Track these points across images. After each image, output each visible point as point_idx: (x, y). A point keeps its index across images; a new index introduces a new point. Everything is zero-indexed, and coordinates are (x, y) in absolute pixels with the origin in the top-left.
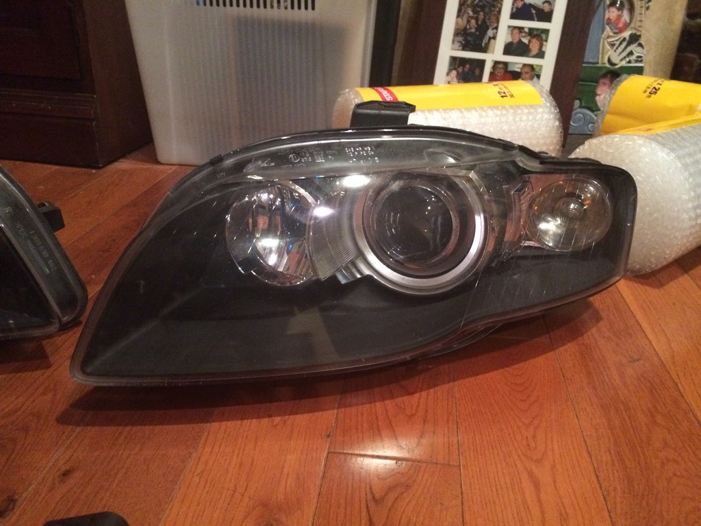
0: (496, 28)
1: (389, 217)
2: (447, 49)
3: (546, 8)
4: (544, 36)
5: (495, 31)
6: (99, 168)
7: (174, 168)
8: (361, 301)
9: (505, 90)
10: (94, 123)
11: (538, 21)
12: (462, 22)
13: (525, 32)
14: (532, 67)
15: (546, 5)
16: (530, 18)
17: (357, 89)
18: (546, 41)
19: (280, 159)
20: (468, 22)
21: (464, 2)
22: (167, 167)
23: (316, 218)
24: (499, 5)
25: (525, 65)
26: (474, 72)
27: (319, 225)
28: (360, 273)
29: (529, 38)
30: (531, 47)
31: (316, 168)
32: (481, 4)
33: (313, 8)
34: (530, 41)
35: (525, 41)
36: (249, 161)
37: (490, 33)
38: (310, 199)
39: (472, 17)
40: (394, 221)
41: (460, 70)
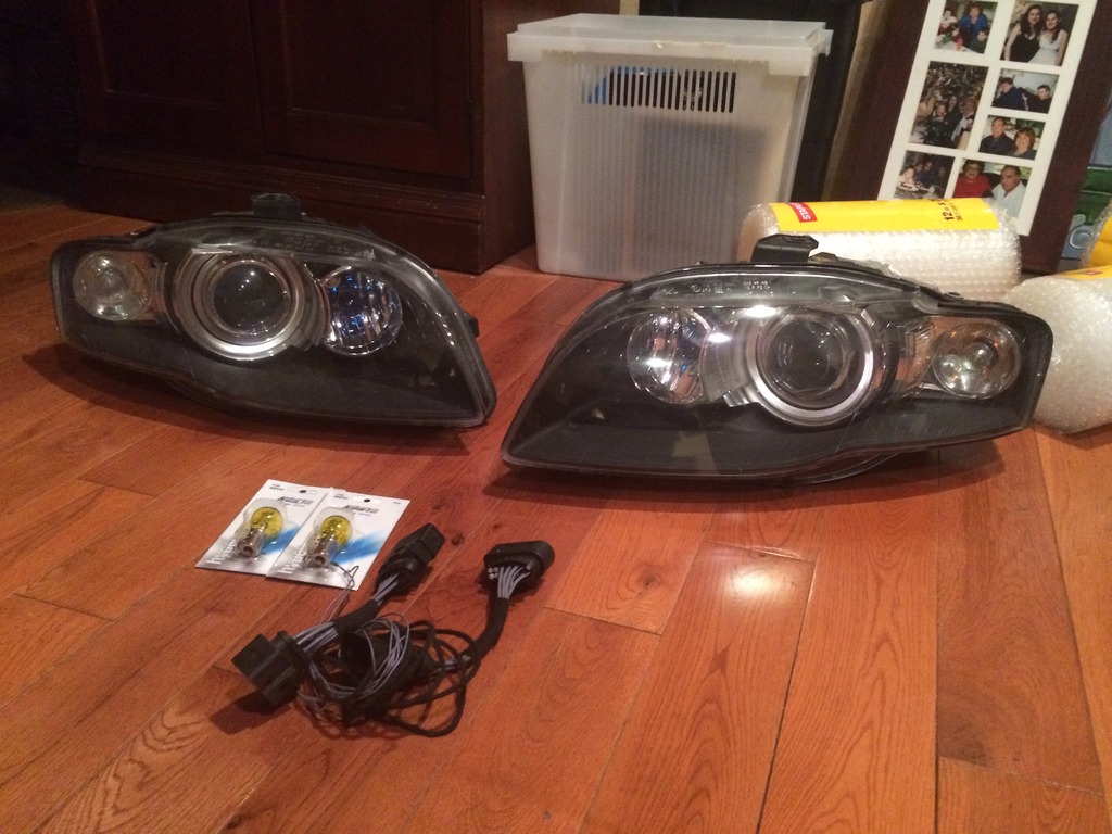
0: (973, 117)
1: (782, 347)
2: (905, 140)
3: (1043, 94)
4: (1037, 131)
5: (970, 121)
6: (477, 274)
7: (556, 278)
8: (746, 426)
9: (951, 211)
10: (479, 226)
11: (1030, 110)
12: (927, 108)
13: (1011, 124)
14: (1017, 170)
15: (1043, 90)
16: (1020, 107)
17: (771, 204)
18: (1040, 136)
19: (683, 288)
20: (935, 108)
21: (932, 83)
22: (547, 276)
23: (710, 343)
24: (979, 89)
25: (1007, 167)
26: (937, 172)
27: (713, 350)
28: (748, 399)
29: (1016, 132)
30: (1017, 144)
31: (714, 299)
32: (954, 86)
33: (731, 110)
34: (1017, 136)
35: (1011, 135)
36: (654, 289)
37: (963, 123)
38: (707, 326)
39: (940, 102)
40: (787, 353)
41: (919, 169)
